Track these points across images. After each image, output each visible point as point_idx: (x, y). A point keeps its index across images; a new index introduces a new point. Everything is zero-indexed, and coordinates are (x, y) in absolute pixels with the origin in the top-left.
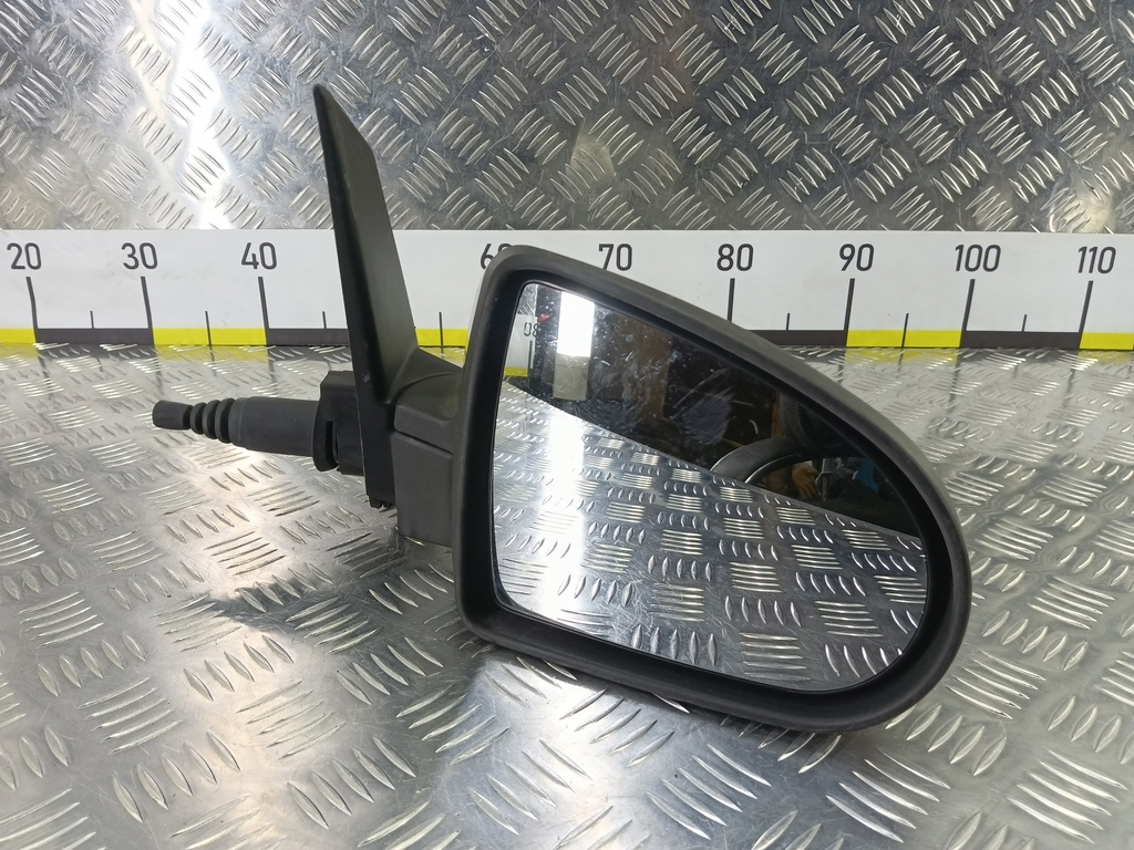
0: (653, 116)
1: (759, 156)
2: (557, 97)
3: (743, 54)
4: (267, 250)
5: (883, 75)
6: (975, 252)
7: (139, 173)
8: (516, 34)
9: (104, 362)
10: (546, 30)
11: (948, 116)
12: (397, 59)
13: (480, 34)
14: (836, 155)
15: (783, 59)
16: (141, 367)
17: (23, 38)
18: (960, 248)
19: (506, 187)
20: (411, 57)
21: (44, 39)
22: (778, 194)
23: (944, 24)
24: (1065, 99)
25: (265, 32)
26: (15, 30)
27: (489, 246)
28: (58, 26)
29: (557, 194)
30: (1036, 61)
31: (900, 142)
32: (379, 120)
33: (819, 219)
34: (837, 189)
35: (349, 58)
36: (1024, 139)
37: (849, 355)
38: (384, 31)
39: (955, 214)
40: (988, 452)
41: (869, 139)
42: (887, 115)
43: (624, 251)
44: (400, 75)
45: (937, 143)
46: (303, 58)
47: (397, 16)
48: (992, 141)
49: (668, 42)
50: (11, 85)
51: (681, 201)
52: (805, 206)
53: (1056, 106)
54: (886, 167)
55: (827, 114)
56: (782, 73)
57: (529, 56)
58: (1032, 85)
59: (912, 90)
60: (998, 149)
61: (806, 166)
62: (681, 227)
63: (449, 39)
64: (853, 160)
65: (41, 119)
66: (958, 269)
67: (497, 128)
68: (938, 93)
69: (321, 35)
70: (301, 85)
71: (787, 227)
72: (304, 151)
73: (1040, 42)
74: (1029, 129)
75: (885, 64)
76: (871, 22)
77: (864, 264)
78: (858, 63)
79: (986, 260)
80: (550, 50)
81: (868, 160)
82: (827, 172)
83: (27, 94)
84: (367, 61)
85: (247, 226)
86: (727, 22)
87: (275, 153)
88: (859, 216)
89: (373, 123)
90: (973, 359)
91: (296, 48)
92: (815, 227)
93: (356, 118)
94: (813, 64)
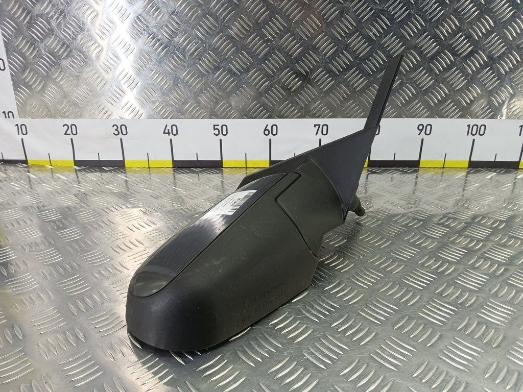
0: (339, 71)
3: (378, 44)
4: (174, 128)
5: (438, 53)
6: (475, 128)
7: (121, 95)
8: (282, 37)
9: (104, 174)
10: (294, 35)
11: (465, 70)
12: (231, 48)
13: (267, 37)
14: (417, 86)
15: (395, 46)
16: (121, 177)
17: (73, 39)
18: (469, 126)
19: (276, 101)
20: (237, 46)
21: (82, 39)
22: (392, 103)
23: (464, 32)
24: (515, 63)
25: (176, 36)
26: (70, 35)
27: (267, 125)
28: (88, 33)
29: (297, 103)
30: (503, 47)
31: (445, 82)
32: (223, 73)
33: (409, 114)
34: (417, 101)
35: (211, 47)
36: (497, 80)
37: (421, 171)
38: (226, 36)
39: (465, 112)
41: (431, 80)
42: (439, 70)
43: (325, 127)
44: (232, 54)
45: (459, 82)
46: (192, 47)
47: (232, 29)
48: (483, 81)
49: (346, 40)
50: (67, 58)
51: (350, 106)
52: (403, 108)
53: (511, 66)
54: (438, 92)
55: (413, 70)
56: (394, 53)
57: (287, 47)
58: (501, 57)
59: (450, 59)
61: (404, 91)
62: (349, 117)
63: (254, 39)
64: (424, 89)
65: (79, 72)
66: (468, 135)
67: (273, 76)
68: (461, 60)
69: (200, 37)
70: (190, 58)
71: (395, 117)
72: (191, 86)
73: (505, 39)
74: (500, 76)
75: (439, 48)
76: (433, 31)
77: (428, 132)
78: (427, 48)
79: (480, 131)
80: (296, 44)
81: (431, 89)
82: (413, 94)
83: (73, 62)
84: (218, 48)
85: (167, 118)
86: (371, 31)
87: (178, 87)
88: (426, 112)
89: (220, 74)
90: (474, 173)
91: (189, 43)
92: (407, 117)
93: (213, 73)
94: (408, 49)
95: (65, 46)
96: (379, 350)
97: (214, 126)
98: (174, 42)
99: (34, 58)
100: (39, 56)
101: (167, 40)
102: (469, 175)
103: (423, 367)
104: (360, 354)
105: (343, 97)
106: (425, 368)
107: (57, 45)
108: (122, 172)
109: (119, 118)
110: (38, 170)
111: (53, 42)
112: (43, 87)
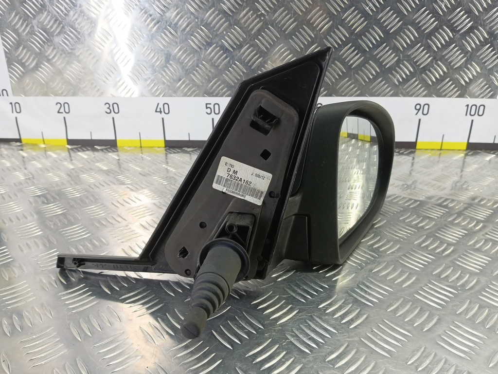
0: (334, 47)
1: (380, 64)
2: (292, 39)
3: (375, 20)
4: (166, 106)
5: (436, 29)
6: (474, 108)
7: (112, 73)
8: (275, 11)
9: (96, 154)
10: (288, 9)
11: (464, 47)
12: (224, 23)
13: (260, 11)
14: (414, 64)
15: (392, 22)
16: (113, 156)
17: (66, 15)
18: (468, 106)
20: (230, 22)
21: (74, 15)
22: (388, 81)
23: (464, 6)
25: (168, 11)
26: (62, 11)
28: (80, 9)
31: (443, 59)
32: (215, 49)
33: (407, 92)
34: (414, 79)
35: (203, 22)
36: (497, 58)
37: (417, 152)
38: (219, 11)
39: (463, 91)
40: (485, 197)
41: (429, 57)
42: (437, 47)
44: (225, 30)
45: (458, 59)
46: (184, 22)
47: (224, 3)
48: (483, 59)
49: (342, 15)
50: (60, 35)
51: (345, 84)
54: (436, 70)
55: (411, 46)
56: (391, 28)
57: (281, 21)
59: (448, 36)
60: (485, 62)
61: (401, 69)
62: (344, 96)
63: (247, 13)
64: (421, 66)
65: (72, 49)
66: (466, 115)
67: (266, 52)
68: (459, 37)
69: (192, 12)
70: (182, 34)
71: (392, 96)
72: (183, 63)
75: (437, 24)
76: (431, 6)
77: (425, 112)
78: (425, 24)
79: (479, 111)
80: (290, 18)
81: (428, 66)
82: (410, 71)
83: (66, 38)
84: (211, 23)
85: (158, 96)
86: (368, 5)
87: (170, 65)
88: (423, 91)
89: (212, 51)
90: (472, 155)
91: (181, 18)
92: (404, 96)
93: (205, 49)
94: (405, 24)
95: (58, 22)
96: (370, 333)
97: (207, 104)
98: (166, 17)
99: (27, 34)
100: (32, 33)
101: (159, 15)
102: (467, 157)
103: (419, 354)
104: (349, 338)
105: (338, 75)
106: (422, 354)
107: (49, 22)
108: (114, 151)
109: (111, 96)
110: (30, 149)
111: (46, 18)
112: (37, 64)
